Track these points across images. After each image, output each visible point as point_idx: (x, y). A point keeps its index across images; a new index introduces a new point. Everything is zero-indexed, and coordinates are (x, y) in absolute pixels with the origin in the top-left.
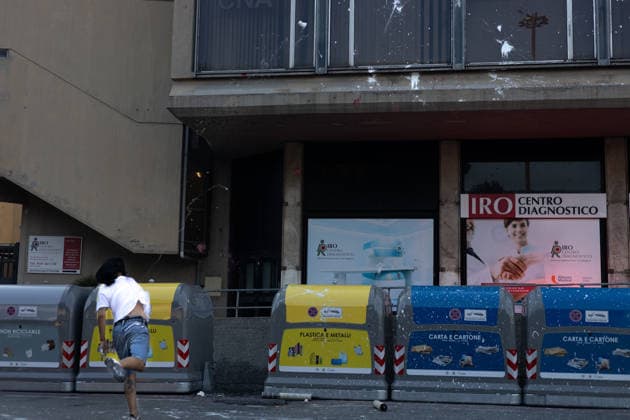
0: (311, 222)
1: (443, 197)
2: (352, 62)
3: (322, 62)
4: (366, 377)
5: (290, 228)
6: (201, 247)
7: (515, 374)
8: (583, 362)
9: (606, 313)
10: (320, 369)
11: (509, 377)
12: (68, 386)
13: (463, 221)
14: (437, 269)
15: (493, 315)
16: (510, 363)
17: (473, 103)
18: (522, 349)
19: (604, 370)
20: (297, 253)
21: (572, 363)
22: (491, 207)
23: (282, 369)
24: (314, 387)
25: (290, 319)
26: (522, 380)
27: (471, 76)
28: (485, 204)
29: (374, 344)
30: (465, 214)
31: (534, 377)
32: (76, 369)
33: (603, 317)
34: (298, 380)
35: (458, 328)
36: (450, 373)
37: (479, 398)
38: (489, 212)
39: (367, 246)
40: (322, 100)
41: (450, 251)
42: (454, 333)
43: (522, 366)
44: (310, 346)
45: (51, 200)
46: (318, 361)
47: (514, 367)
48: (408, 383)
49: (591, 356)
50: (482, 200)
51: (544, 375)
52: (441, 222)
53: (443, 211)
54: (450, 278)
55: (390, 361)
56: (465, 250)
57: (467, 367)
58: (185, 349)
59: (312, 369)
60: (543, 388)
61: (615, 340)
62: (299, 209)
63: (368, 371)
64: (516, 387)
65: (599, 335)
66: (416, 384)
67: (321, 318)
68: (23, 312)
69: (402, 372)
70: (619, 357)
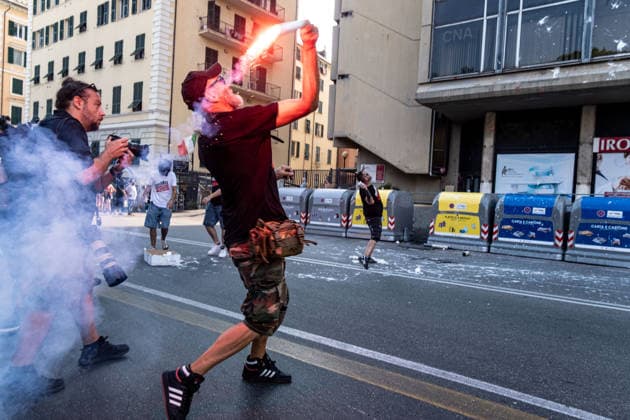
0: (499, 156)
1: (581, 140)
2: (517, 65)
3: (499, 67)
4: (477, 240)
5: (487, 159)
6: (442, 170)
7: (560, 244)
8: (603, 240)
9: (621, 213)
10: (453, 234)
11: (556, 245)
12: (344, 235)
13: (595, 155)
14: (575, 183)
15: (550, 211)
16: (557, 238)
17: (594, 83)
18: (566, 230)
19: (616, 245)
20: (490, 174)
21: (596, 240)
22: (615, 145)
23: (436, 233)
24: (450, 243)
25: (440, 209)
26: (564, 247)
27: (595, 66)
28: (610, 144)
29: (482, 223)
30: (596, 150)
31: (571, 246)
32: (347, 227)
33: (619, 214)
34: (443, 239)
35: (529, 217)
36: (522, 241)
37: (537, 255)
38: (613, 148)
39: (531, 170)
40: (498, 89)
41: (584, 172)
42: (525, 220)
43: (565, 239)
44: (449, 223)
45: (368, 148)
46: (453, 230)
47: (560, 240)
48: (498, 245)
49: (608, 237)
50: (608, 141)
51: (577, 246)
52: (580, 155)
53: (581, 148)
54: (583, 190)
55: (491, 233)
56: (595, 172)
57: (532, 238)
58: (392, 221)
59: (450, 234)
60: (576, 252)
61: (626, 228)
62: (492, 149)
63: (478, 237)
64: (560, 251)
65: (614, 225)
66: (502, 245)
67: (455, 209)
68: (327, 201)
69: (496, 239)
70: (626, 238)
